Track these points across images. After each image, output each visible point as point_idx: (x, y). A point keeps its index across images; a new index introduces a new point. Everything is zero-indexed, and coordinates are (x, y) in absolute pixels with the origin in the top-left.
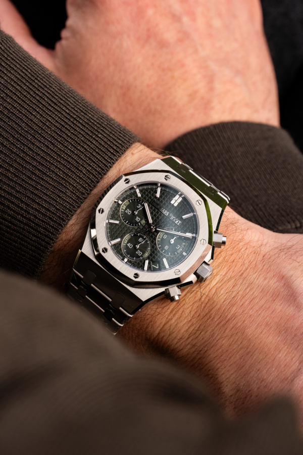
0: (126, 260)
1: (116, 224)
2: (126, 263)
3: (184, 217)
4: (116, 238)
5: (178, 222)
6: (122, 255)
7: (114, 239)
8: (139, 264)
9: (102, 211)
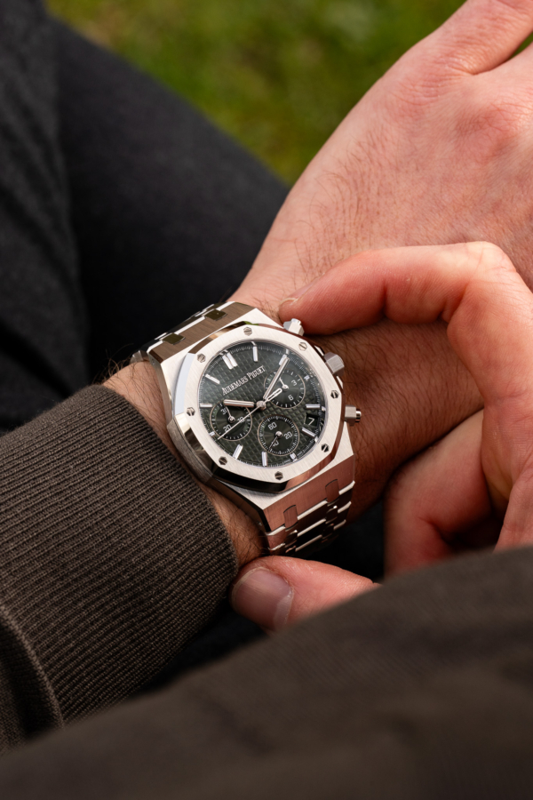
0: (293, 456)
1: (243, 451)
2: (297, 457)
3: (256, 359)
4: (260, 456)
5: (260, 370)
6: (285, 459)
7: (261, 460)
8: (303, 441)
9: (223, 460)
